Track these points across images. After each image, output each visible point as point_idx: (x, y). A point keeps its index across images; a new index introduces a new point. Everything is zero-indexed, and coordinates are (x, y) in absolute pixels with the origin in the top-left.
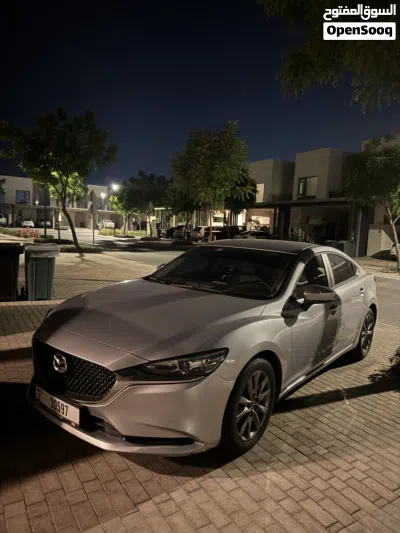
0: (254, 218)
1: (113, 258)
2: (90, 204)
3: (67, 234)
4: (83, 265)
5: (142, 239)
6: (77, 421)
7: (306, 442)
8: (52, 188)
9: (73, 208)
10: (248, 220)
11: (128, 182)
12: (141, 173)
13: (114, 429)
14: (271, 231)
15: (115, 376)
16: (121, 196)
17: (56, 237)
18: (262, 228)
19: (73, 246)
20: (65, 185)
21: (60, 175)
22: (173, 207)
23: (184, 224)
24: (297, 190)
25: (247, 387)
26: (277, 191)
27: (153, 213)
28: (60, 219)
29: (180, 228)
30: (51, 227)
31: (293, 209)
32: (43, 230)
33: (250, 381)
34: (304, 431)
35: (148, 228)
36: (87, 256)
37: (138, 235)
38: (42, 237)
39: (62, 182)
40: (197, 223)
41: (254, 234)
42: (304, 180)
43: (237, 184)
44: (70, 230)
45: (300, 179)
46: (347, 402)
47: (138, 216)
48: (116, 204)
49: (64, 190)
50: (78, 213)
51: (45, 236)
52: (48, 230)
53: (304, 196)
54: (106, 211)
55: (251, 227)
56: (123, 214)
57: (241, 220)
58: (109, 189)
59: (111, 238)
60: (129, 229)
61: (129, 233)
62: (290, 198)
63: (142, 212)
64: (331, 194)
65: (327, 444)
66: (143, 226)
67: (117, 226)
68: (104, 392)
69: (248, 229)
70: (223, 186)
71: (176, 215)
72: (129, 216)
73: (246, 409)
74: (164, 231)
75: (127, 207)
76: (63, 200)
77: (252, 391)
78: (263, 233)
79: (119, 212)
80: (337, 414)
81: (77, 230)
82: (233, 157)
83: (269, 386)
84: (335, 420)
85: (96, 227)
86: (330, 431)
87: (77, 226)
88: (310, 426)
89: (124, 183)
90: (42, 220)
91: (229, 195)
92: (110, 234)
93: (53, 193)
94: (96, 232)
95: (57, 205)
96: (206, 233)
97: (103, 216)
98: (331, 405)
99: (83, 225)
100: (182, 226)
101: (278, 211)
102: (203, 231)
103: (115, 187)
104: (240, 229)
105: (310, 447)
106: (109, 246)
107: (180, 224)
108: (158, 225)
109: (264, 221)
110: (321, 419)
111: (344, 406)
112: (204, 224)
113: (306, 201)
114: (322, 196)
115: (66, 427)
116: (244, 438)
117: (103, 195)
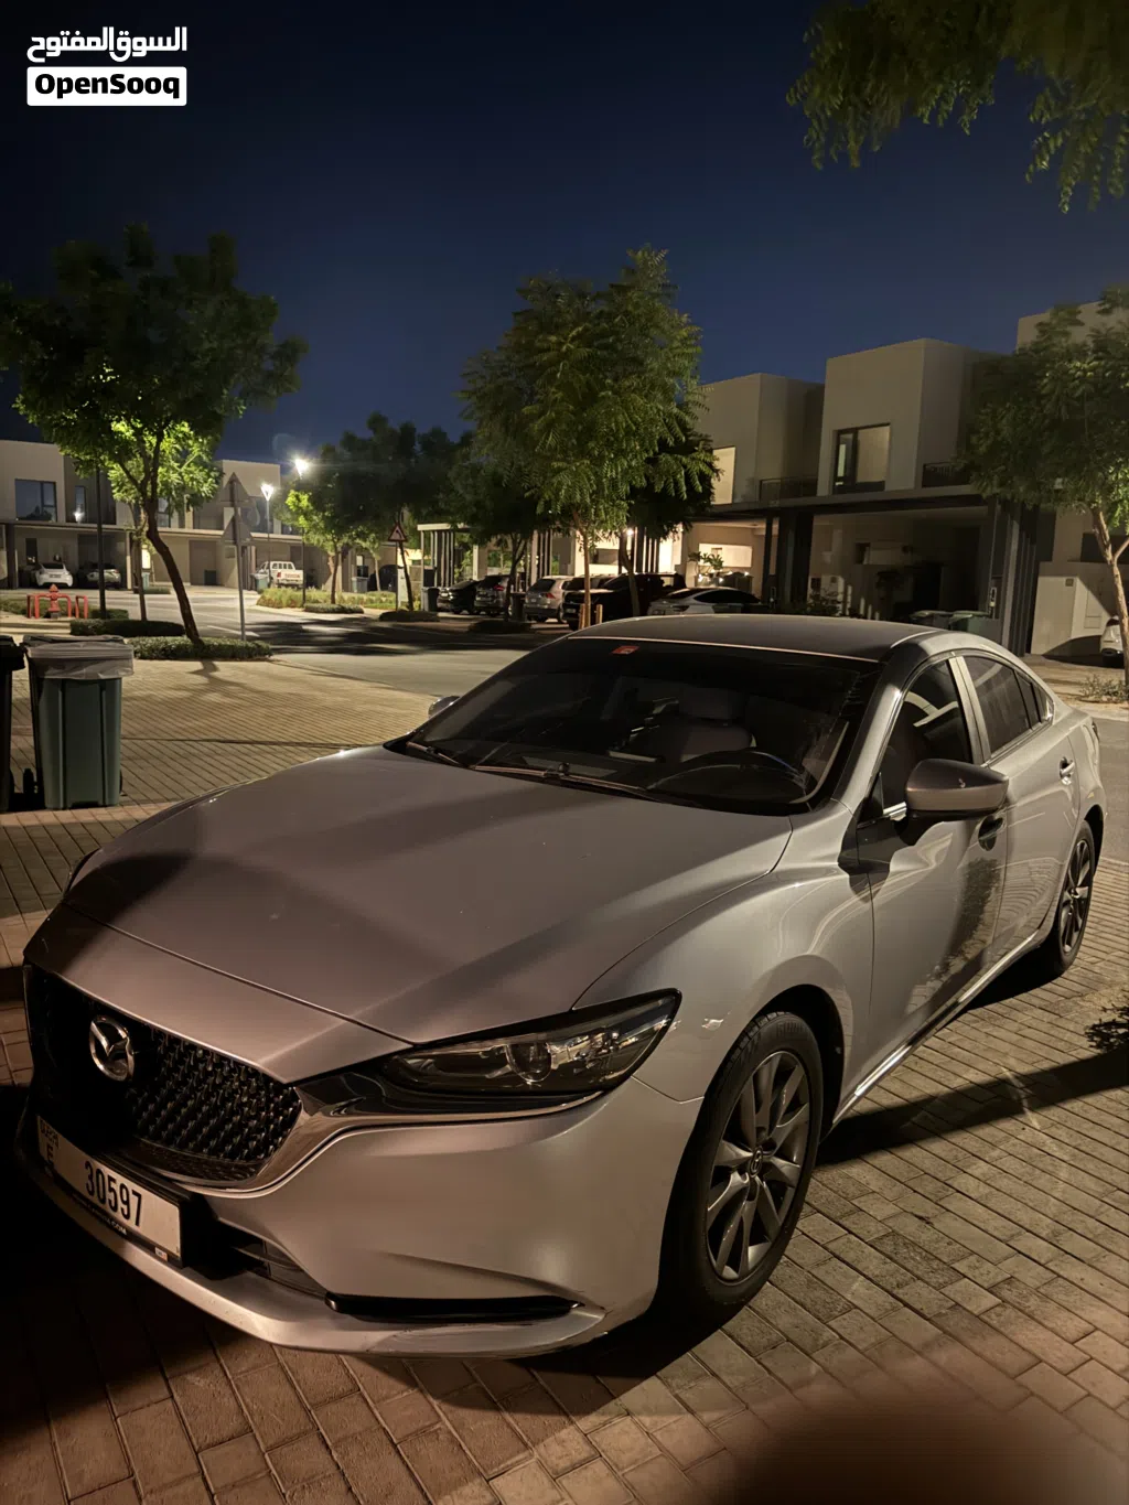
0: (705, 549)
1: (298, 673)
2: (228, 514)
3: (164, 607)
4: (214, 697)
5: (383, 617)
6: (175, 1246)
7: (921, 1270)
8: (115, 472)
9: (180, 528)
10: (691, 555)
11: (339, 449)
12: (376, 422)
13: (298, 1269)
14: (756, 588)
15: (294, 1097)
16: (318, 492)
17: (135, 614)
18: (729, 580)
19: (183, 640)
20: (154, 461)
21: (138, 433)
22: (471, 520)
23: (506, 571)
24: (829, 466)
25: (738, 1109)
26: (773, 472)
27: (414, 539)
28: (146, 562)
29: (493, 582)
30: (119, 586)
31: (819, 522)
32: (96, 594)
33: (748, 1090)
34: (910, 1227)
35: (402, 583)
36: (225, 669)
37: (374, 607)
38: (94, 614)
39: (143, 454)
40: (543, 567)
41: (707, 597)
42: (851, 436)
43: (663, 444)
44: (174, 594)
45: (840, 432)
46: (1033, 1119)
47: (371, 551)
48: (306, 515)
49: (151, 475)
50: (196, 544)
51: (102, 612)
52: (108, 593)
53: (850, 482)
54: (277, 535)
55: (698, 577)
56: (327, 543)
57: (668, 556)
58: (286, 470)
59: (295, 615)
60: (346, 588)
61: (347, 598)
62: (811, 486)
63: (379, 539)
64: (930, 476)
65: (990, 1274)
66: (388, 578)
67: (312, 580)
68: (263, 1148)
69: (690, 584)
70: (621, 453)
71: (482, 544)
72: (346, 548)
73: (735, 1178)
74: (446, 593)
75: (337, 525)
76: (150, 505)
77: (753, 1120)
78: (732, 594)
79: (315, 539)
80: (1010, 1164)
81: (193, 593)
82: (653, 364)
83: (804, 1096)
84: (1004, 1183)
85: (249, 583)
86: (996, 1224)
87: (194, 583)
88: (928, 1209)
89: (327, 454)
90: (94, 567)
91: (641, 482)
92: (292, 604)
93: (121, 486)
94: (251, 598)
95: (137, 520)
96: (567, 598)
97: (269, 552)
98: (986, 1131)
99: (212, 579)
100: (499, 578)
101: (775, 527)
102: (559, 591)
103: (303, 466)
104: (668, 582)
105: (939, 1287)
106: (290, 637)
107: (494, 572)
108: (429, 576)
109: (736, 557)
110: (962, 1182)
111: (1027, 1135)
112: (563, 572)
113: (857, 497)
114: (903, 481)
115: (139, 1259)
116: (729, 1272)
117: (268, 491)
